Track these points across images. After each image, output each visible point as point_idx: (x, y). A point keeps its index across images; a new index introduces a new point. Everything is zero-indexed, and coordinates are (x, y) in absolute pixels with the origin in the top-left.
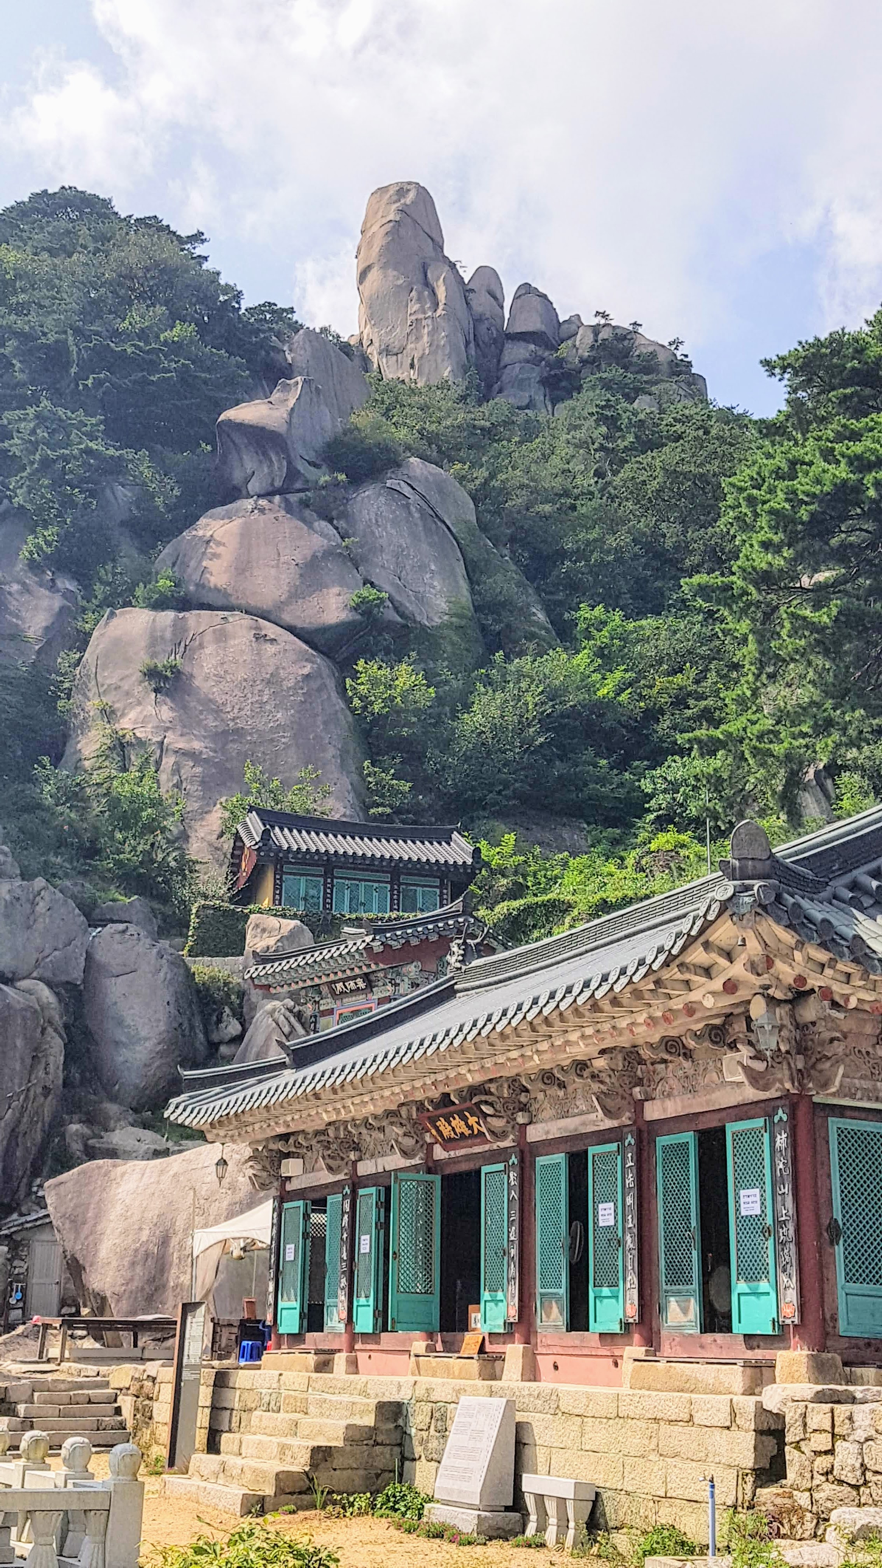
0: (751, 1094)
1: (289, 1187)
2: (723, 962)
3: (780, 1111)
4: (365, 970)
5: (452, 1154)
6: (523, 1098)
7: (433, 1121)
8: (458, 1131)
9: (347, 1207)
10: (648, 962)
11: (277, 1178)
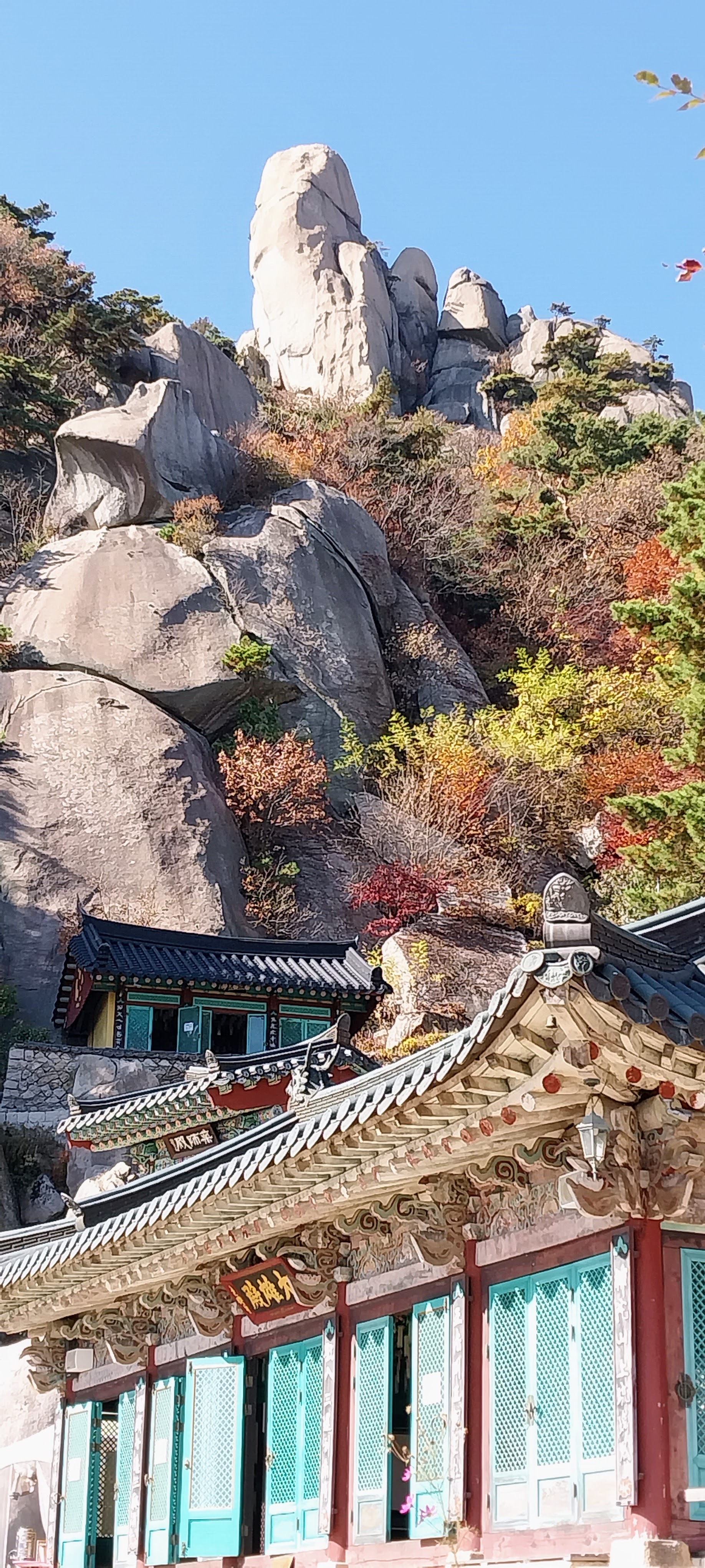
1: (77, 1386)
3: (620, 1242)
4: (211, 1118)
5: (263, 1327)
6: (342, 1249)
8: (268, 1297)
11: (63, 1374)
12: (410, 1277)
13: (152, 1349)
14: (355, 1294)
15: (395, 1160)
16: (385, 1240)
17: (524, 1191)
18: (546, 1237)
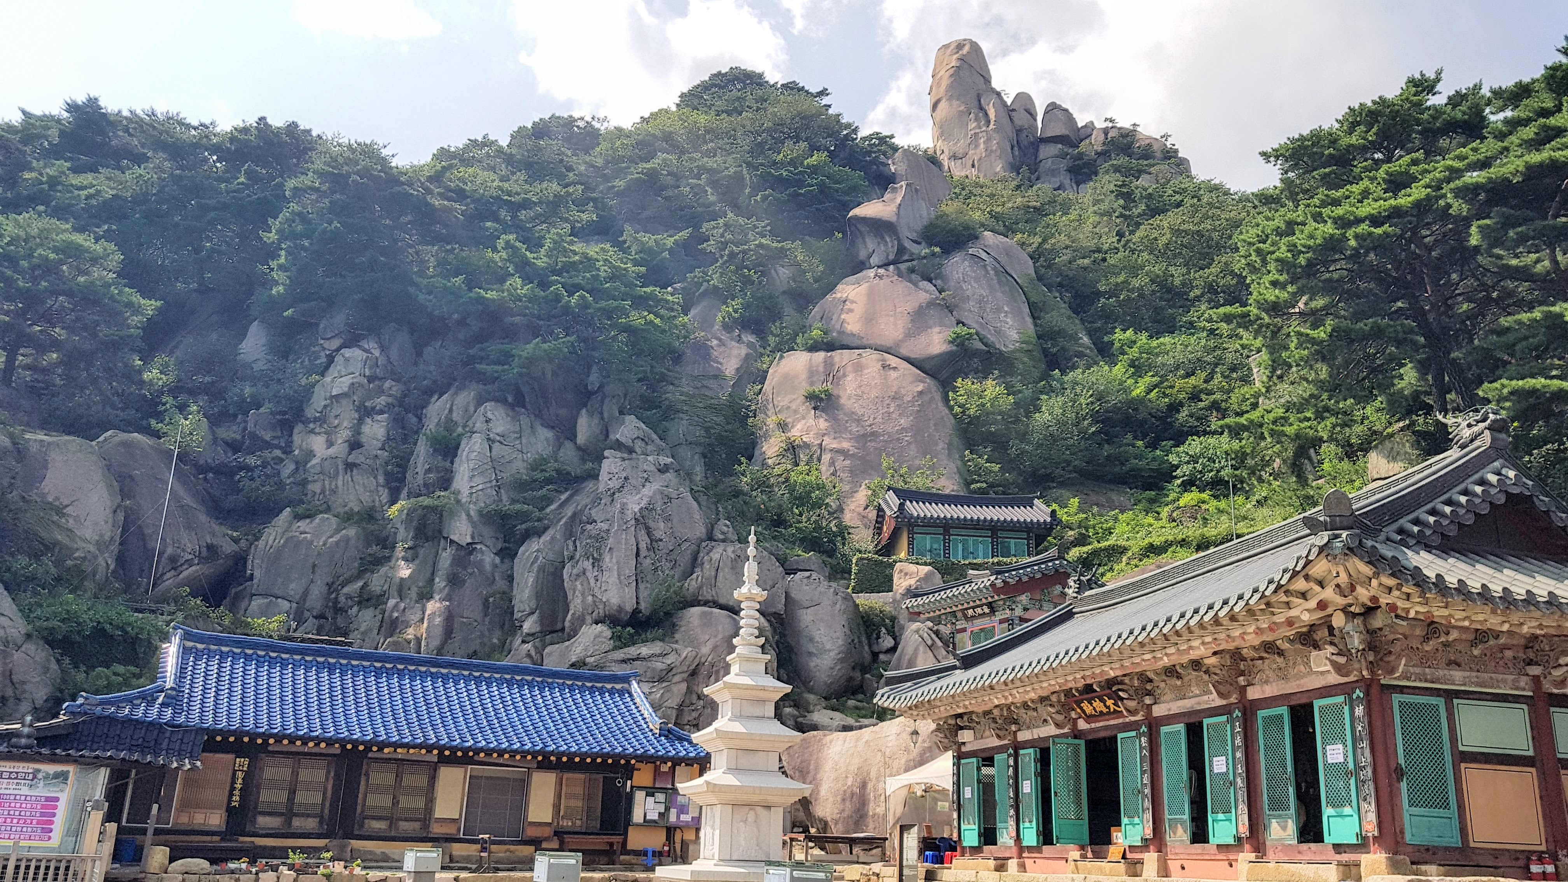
0: (1334, 678)
1: (964, 749)
2: (1317, 588)
3: (1358, 691)
4: (990, 600)
5: (1093, 725)
6: (1149, 686)
7: (1079, 703)
8: (1098, 709)
9: (1011, 762)
10: (1261, 590)
11: (955, 743)
12: (1199, 703)
13: (1015, 733)
14: (1159, 711)
15: (1203, 643)
16: (1179, 683)
17: (1280, 660)
18: (1298, 686)
